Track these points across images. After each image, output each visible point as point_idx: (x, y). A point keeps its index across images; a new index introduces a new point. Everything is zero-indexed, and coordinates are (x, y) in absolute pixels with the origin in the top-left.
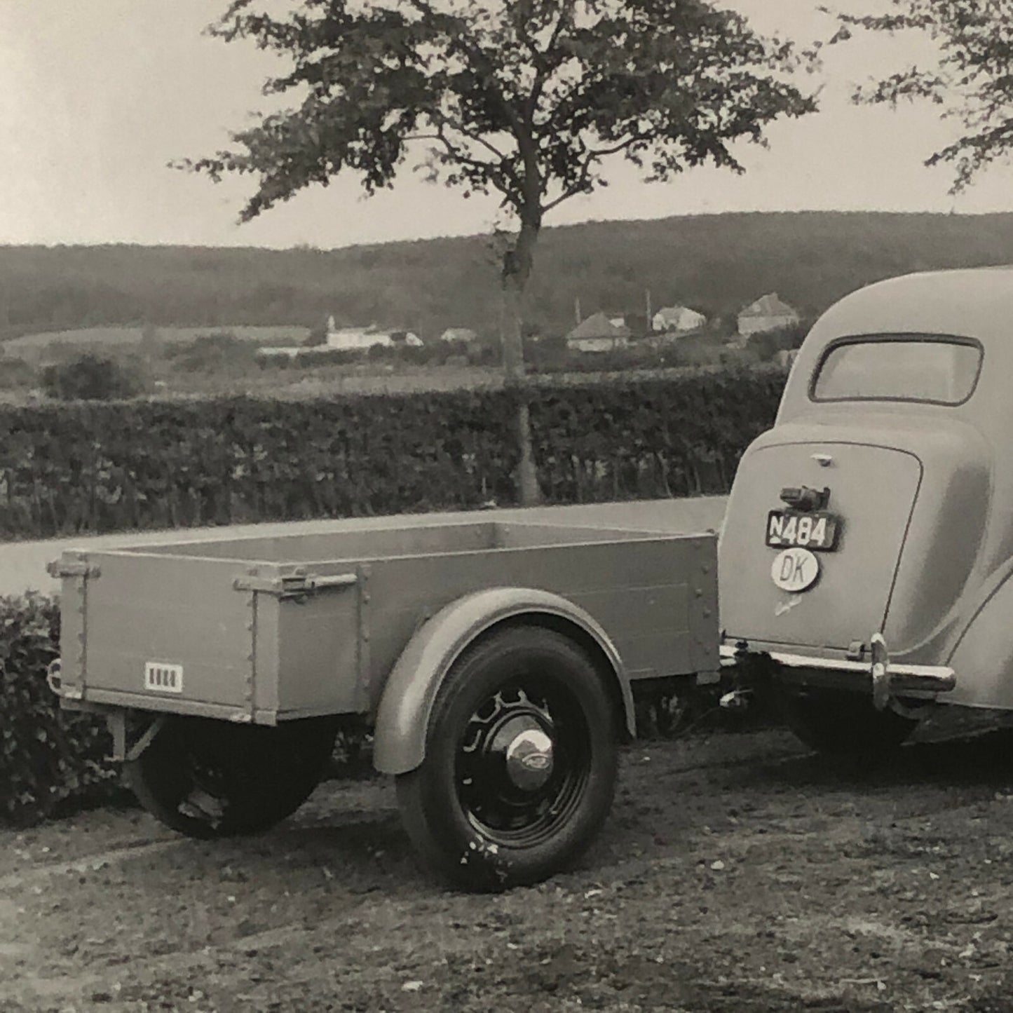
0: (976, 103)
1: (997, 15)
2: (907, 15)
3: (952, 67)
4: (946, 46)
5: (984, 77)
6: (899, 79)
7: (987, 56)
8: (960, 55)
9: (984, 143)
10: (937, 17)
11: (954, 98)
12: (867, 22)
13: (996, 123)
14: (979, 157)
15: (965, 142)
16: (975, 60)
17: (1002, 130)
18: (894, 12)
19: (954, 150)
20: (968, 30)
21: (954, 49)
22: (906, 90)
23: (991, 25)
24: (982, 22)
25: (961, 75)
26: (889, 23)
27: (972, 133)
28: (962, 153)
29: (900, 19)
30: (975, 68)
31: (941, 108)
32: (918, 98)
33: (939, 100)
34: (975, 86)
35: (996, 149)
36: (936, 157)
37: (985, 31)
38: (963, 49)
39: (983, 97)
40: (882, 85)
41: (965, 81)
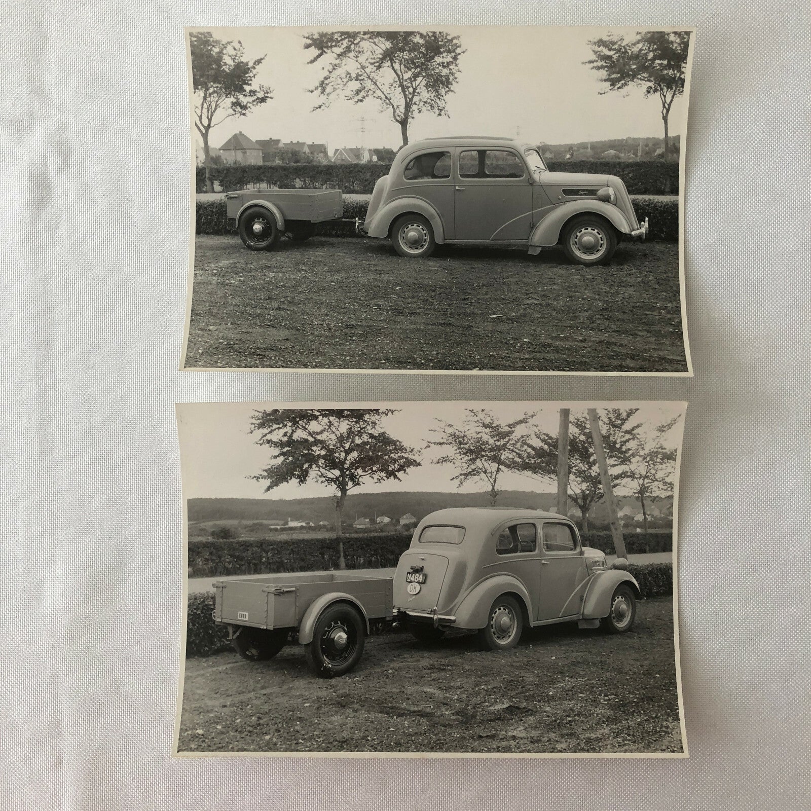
0: (464, 464)
1: (470, 442)
2: (445, 442)
3: (458, 455)
4: (456, 450)
5: (466, 458)
6: (444, 458)
7: (467, 453)
8: (460, 452)
9: (466, 475)
10: (454, 442)
11: (458, 463)
12: (435, 443)
13: (469, 470)
14: (465, 479)
15: (461, 474)
16: (464, 453)
17: (471, 472)
18: (442, 441)
19: (458, 477)
20: (462, 446)
21: (458, 451)
22: (445, 461)
23: (468, 445)
24: (466, 444)
25: (460, 457)
26: (441, 444)
27: (463, 472)
28: (461, 477)
29: (444, 443)
30: (464, 456)
31: (455, 466)
32: (449, 463)
33: (454, 464)
34: (464, 460)
35: (470, 476)
36: (453, 478)
37: (467, 446)
38: (460, 450)
39: (466, 463)
40: (439, 459)
41: (461, 459)
